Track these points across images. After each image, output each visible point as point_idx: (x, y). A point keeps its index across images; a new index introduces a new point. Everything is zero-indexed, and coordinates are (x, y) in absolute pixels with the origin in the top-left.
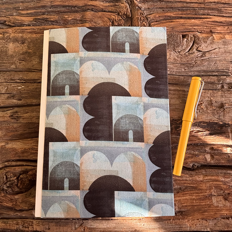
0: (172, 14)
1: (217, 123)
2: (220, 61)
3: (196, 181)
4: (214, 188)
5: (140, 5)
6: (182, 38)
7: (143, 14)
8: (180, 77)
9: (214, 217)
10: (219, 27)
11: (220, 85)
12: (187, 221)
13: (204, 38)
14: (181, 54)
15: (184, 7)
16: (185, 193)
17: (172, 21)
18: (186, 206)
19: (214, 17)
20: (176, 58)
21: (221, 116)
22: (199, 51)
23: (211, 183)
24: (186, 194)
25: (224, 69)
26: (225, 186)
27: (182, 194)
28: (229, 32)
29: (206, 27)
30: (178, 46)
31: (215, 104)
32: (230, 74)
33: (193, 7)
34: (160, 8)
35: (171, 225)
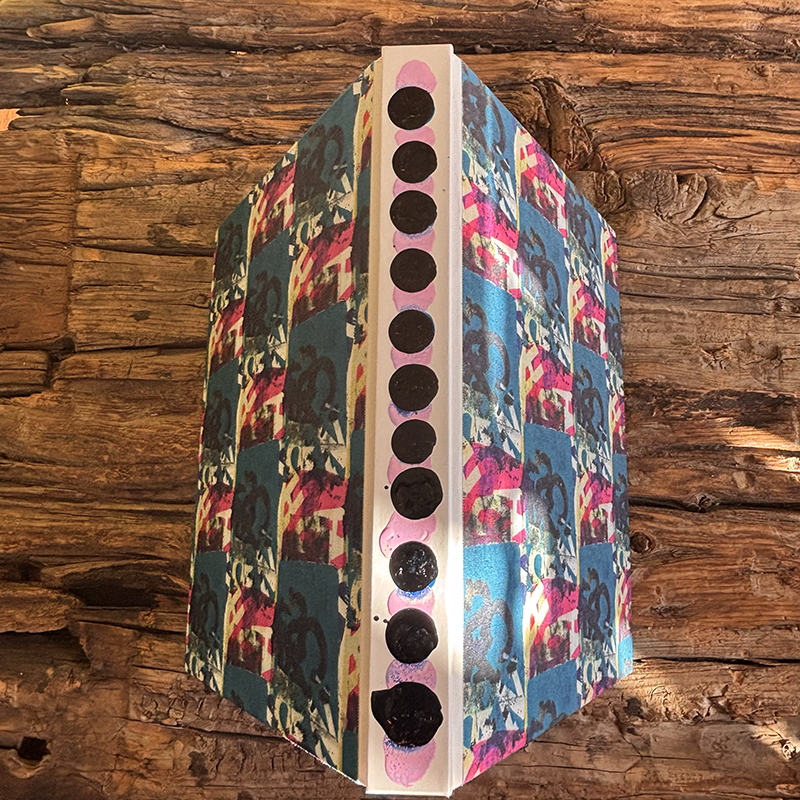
0: (655, 123)
1: (763, 395)
2: (772, 242)
3: (711, 535)
4: (754, 553)
5: (570, 98)
6: (676, 183)
7: (578, 122)
8: (673, 280)
9: (756, 623)
10: (769, 158)
11: (772, 303)
12: (687, 630)
13: (732, 186)
14: (674, 222)
15: (682, 106)
16: (682, 563)
17: (652, 141)
18: (687, 595)
19: (759, 132)
20: (664, 233)
21: (774, 378)
22: (721, 217)
23: (748, 541)
24: (686, 566)
25: (783, 262)
26: (783, 551)
27: (676, 566)
28: (795, 171)
29: (738, 156)
30: (668, 204)
31: (758, 349)
32: (797, 276)
33: (705, 108)
34: (621, 106)
35: (649, 639)
